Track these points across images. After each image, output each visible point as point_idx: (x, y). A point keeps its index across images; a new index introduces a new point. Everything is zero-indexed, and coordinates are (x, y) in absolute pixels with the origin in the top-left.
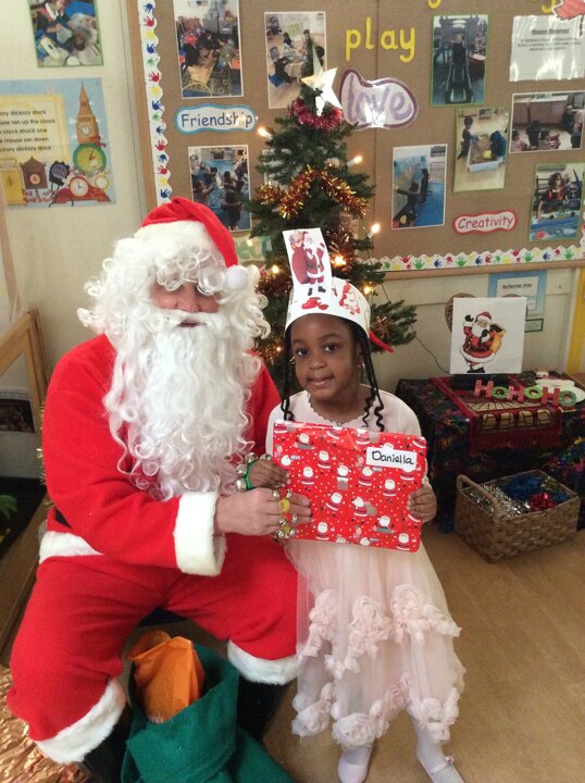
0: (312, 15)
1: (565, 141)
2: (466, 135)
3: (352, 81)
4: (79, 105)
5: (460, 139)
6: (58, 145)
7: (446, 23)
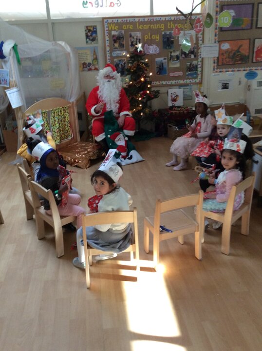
0: (138, 33)
1: (193, 56)
2: (171, 55)
3: (146, 45)
4: (93, 52)
5: (169, 56)
6: (89, 59)
7: (165, 33)
